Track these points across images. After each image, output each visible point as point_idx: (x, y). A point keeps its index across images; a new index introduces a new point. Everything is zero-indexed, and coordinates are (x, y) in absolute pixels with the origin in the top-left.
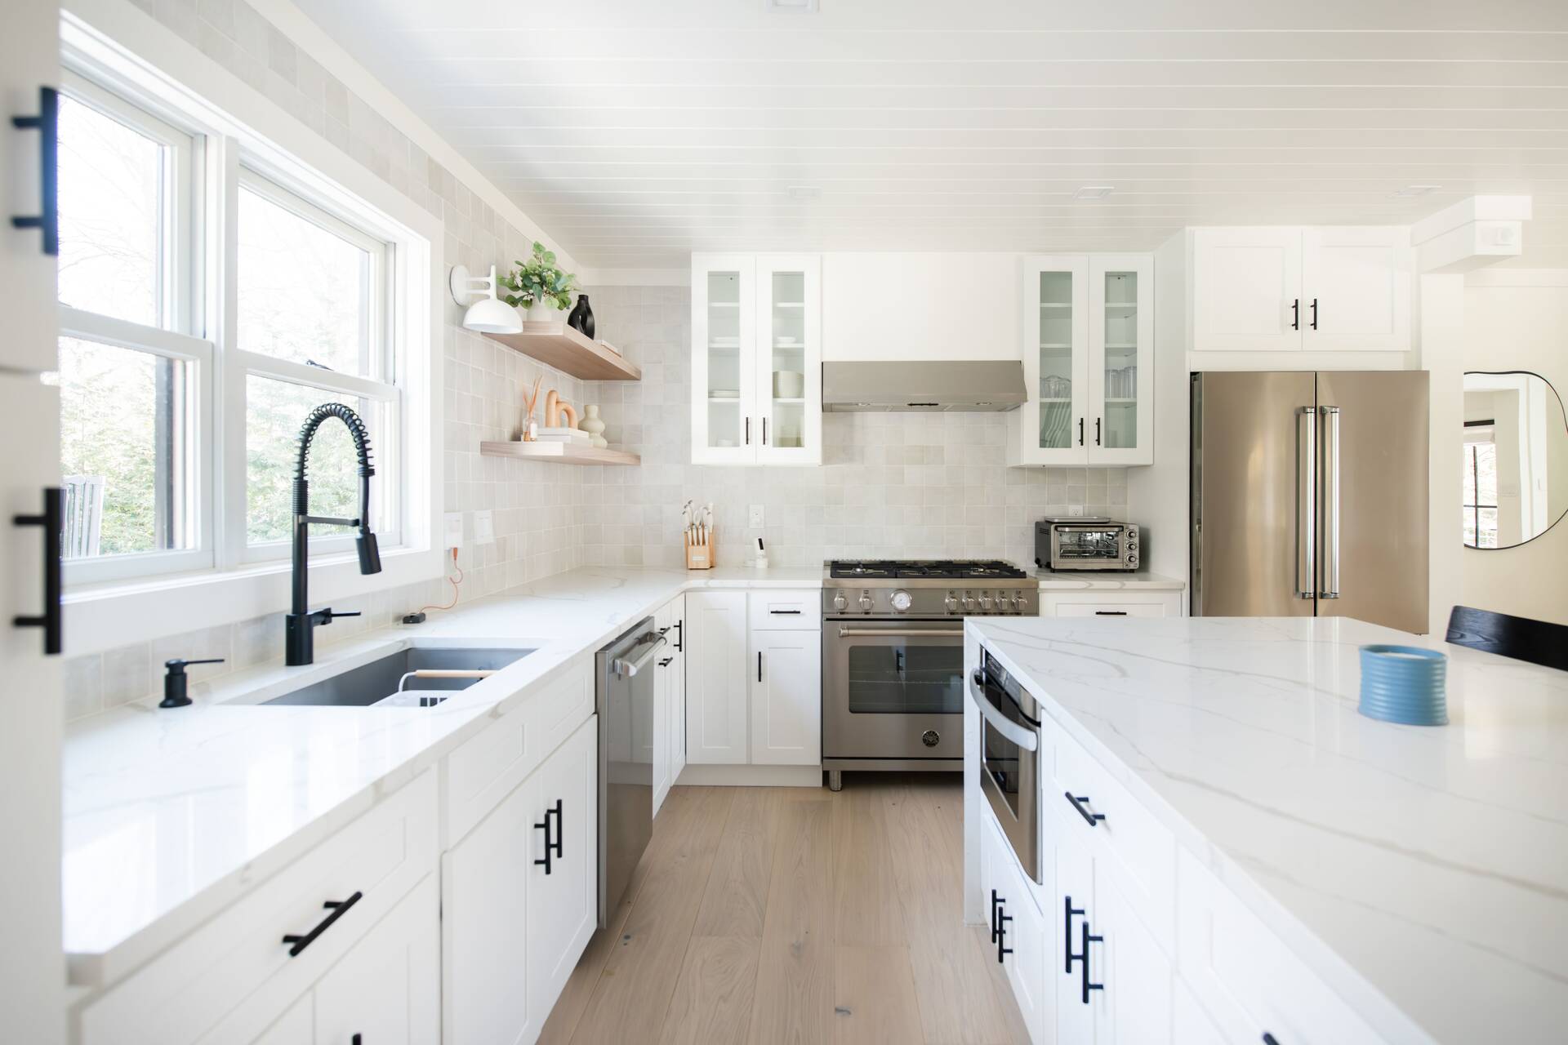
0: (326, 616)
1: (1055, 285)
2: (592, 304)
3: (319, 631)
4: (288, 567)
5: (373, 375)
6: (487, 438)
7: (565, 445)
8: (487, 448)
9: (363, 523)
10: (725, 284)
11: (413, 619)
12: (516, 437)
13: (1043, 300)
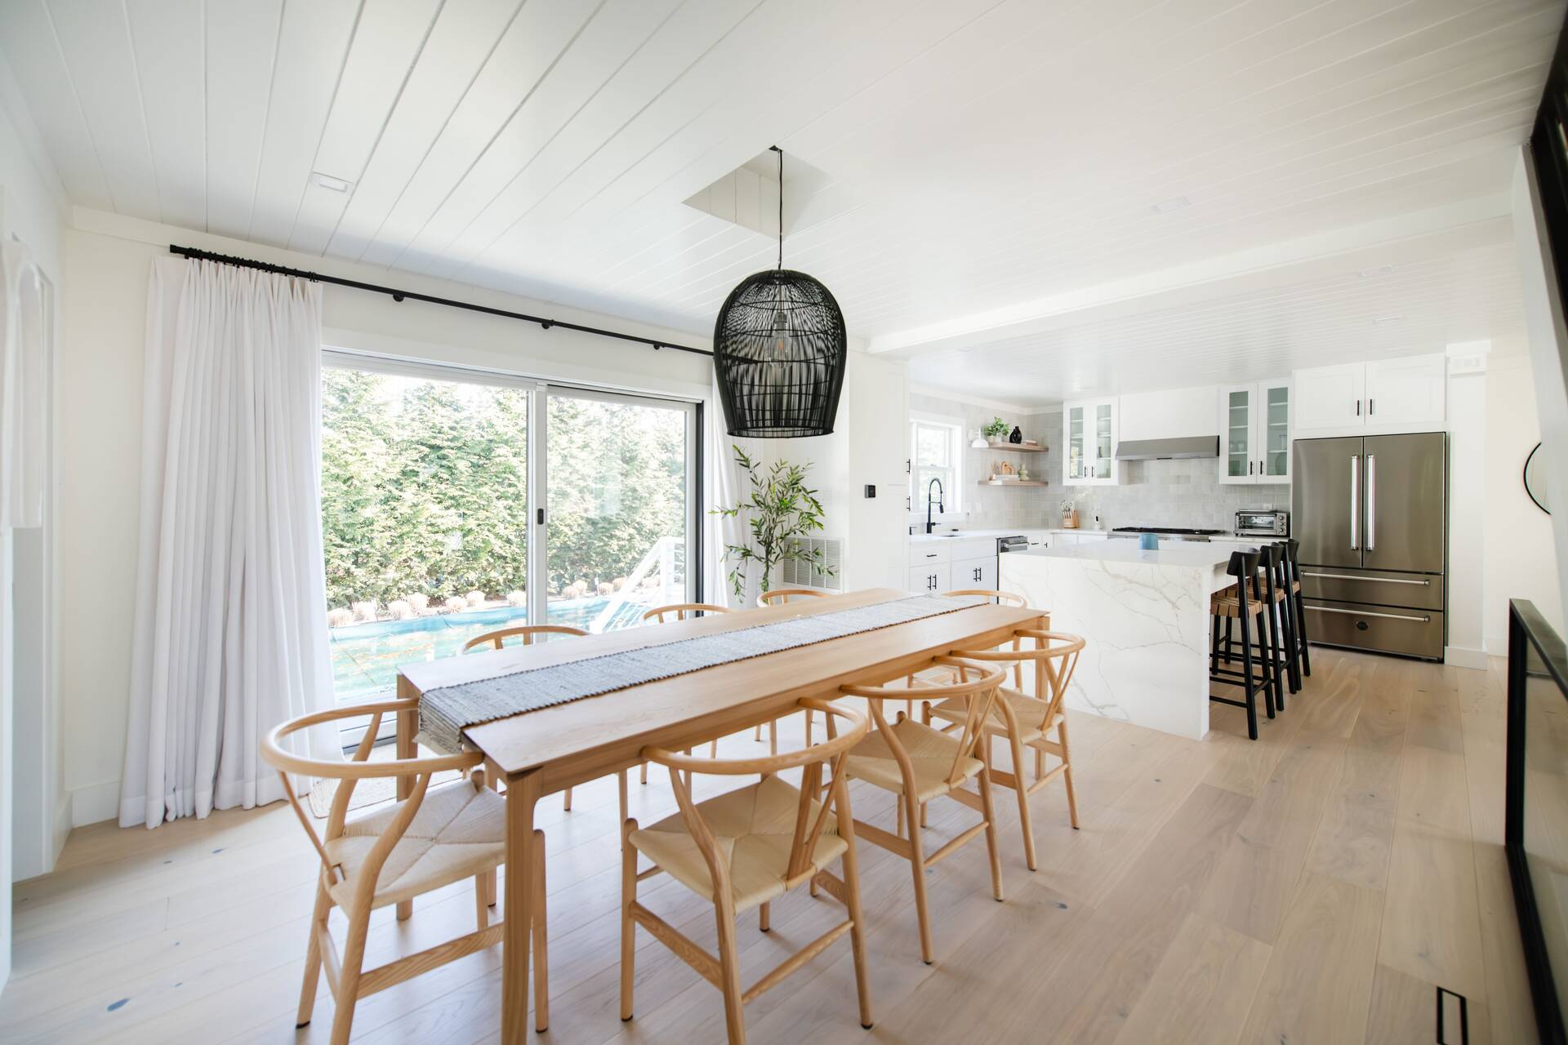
0: (934, 524)
1: (1238, 399)
2: (1020, 429)
3: (933, 527)
4: (927, 513)
5: (947, 466)
6: (980, 479)
7: (1003, 481)
8: (980, 483)
9: (940, 503)
10: (1078, 413)
11: (954, 530)
12: (991, 479)
13: (1230, 406)
